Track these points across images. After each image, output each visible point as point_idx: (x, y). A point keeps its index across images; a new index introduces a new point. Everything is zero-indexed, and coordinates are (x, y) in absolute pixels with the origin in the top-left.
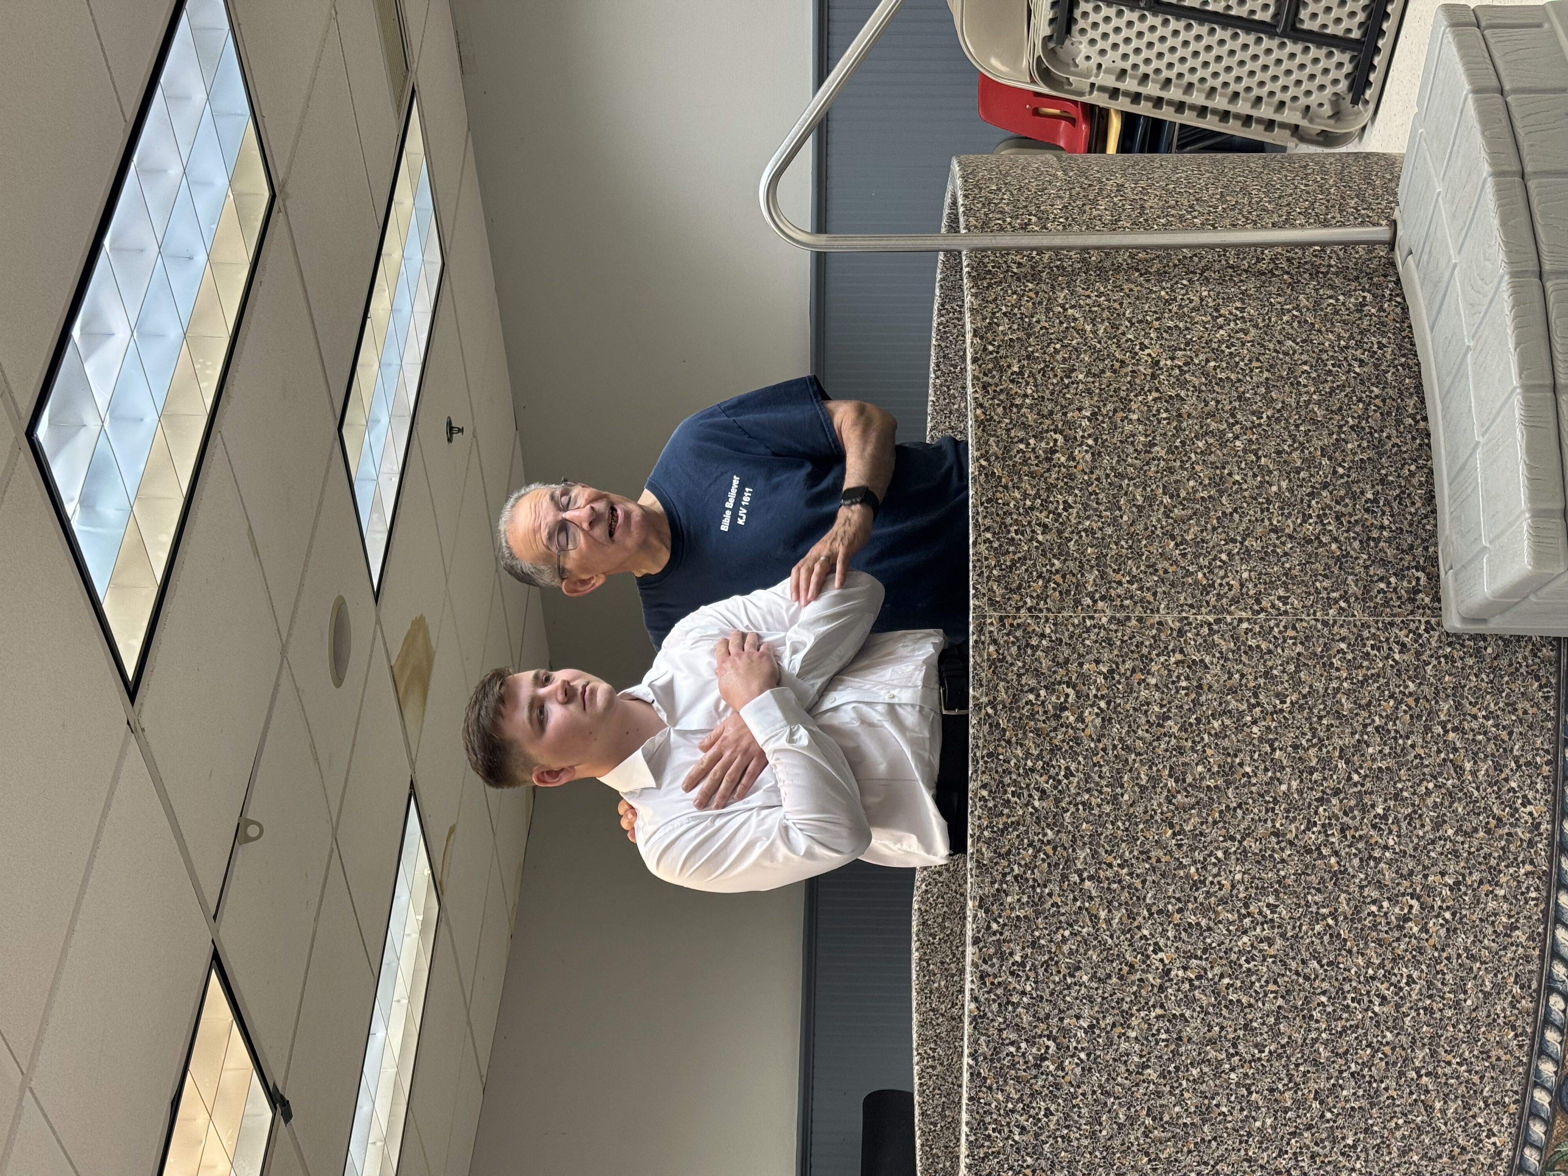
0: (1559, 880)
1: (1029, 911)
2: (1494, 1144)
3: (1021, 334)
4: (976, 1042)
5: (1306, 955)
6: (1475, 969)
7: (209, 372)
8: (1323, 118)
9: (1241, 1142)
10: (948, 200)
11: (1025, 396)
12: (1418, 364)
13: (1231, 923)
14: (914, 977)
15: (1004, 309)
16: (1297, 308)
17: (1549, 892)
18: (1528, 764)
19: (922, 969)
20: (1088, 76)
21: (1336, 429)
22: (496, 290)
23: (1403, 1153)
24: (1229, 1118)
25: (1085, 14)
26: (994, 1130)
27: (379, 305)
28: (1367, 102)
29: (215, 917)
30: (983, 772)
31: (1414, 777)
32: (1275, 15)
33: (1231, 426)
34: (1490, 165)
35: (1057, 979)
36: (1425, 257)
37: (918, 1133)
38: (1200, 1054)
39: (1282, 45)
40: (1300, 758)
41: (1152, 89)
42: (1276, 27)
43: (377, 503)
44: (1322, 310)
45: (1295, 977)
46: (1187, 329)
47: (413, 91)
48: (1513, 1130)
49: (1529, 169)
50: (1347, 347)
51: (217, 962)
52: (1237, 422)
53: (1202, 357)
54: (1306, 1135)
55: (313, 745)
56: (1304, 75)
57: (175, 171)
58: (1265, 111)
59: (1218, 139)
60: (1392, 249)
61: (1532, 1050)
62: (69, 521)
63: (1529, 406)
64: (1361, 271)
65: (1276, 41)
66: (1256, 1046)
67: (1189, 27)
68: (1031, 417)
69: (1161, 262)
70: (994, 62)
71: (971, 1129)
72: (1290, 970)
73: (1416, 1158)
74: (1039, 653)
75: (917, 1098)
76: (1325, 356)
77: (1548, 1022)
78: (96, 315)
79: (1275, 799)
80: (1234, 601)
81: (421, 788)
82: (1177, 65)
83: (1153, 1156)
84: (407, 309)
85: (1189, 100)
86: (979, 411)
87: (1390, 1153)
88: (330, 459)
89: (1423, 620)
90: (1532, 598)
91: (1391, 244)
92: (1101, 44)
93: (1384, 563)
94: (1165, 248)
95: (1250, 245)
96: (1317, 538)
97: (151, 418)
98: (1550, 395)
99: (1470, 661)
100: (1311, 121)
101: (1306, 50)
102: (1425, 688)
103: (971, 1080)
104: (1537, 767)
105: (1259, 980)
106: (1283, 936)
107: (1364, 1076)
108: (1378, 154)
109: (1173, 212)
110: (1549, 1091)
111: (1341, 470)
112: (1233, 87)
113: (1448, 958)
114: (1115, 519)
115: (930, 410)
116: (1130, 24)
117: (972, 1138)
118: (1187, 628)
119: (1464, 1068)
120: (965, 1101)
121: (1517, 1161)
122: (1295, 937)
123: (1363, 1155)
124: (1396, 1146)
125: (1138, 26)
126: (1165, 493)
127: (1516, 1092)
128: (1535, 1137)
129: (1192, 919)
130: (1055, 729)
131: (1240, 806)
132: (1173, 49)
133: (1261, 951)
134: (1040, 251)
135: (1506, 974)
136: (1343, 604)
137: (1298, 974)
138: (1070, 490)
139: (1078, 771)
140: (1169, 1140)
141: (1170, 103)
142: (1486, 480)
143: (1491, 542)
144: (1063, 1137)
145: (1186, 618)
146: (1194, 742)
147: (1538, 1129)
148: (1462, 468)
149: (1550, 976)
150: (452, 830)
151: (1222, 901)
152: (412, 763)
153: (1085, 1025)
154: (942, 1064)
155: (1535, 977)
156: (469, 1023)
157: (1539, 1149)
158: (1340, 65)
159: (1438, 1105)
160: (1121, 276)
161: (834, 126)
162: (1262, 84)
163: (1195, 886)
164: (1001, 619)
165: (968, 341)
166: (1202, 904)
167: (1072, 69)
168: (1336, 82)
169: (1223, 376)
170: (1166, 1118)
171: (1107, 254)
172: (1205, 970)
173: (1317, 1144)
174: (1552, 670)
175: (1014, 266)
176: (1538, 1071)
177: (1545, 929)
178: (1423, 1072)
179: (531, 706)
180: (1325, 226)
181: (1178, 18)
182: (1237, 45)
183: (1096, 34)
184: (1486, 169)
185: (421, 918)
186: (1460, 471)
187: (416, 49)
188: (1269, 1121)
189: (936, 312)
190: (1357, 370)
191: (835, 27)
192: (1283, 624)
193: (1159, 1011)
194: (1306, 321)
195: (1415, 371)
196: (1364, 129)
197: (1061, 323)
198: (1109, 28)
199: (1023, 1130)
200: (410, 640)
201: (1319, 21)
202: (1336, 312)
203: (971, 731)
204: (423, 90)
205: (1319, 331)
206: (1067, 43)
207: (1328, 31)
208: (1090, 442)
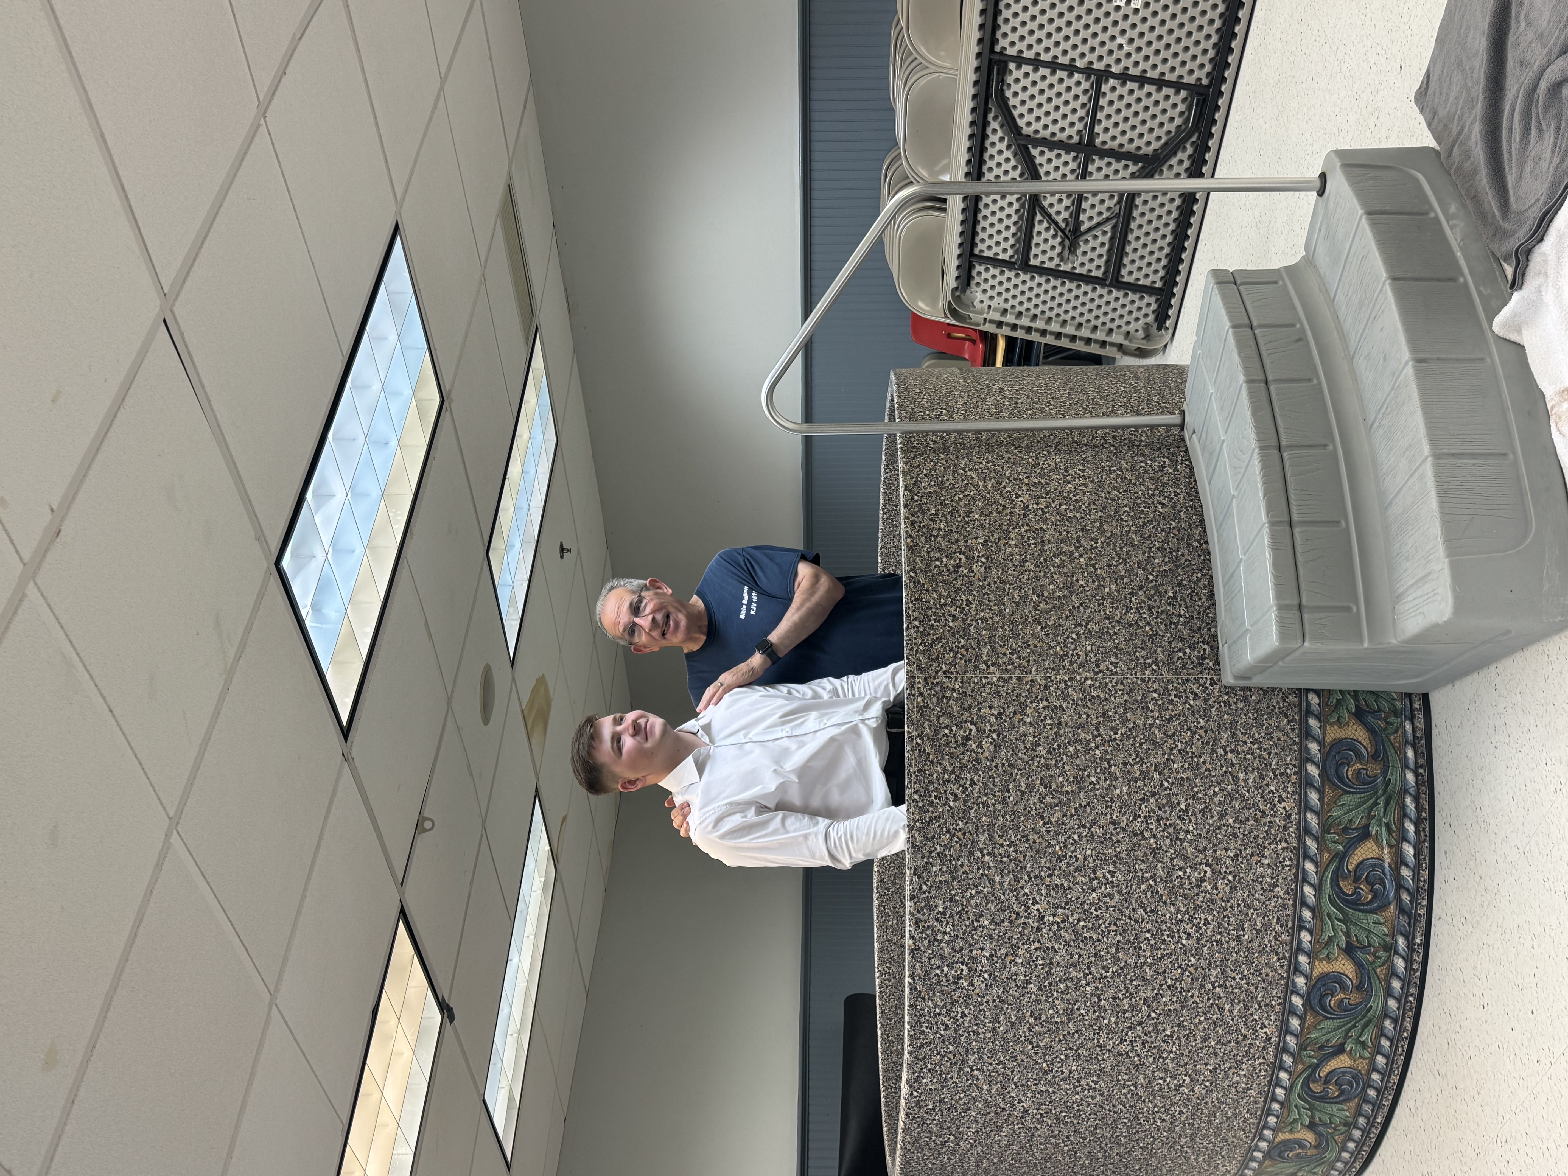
0: (1305, 853)
1: (947, 877)
2: (1266, 1033)
3: (936, 488)
4: (914, 967)
5: (1135, 906)
6: (1250, 914)
7: (399, 518)
8: (1137, 339)
9: (1094, 1034)
10: (889, 398)
11: (940, 529)
12: (1201, 506)
13: (1084, 884)
14: (875, 918)
15: (925, 471)
16: (1120, 469)
17: (1298, 861)
18: (1282, 774)
19: (881, 912)
20: (981, 313)
21: (1147, 550)
22: (593, 456)
23: (1204, 1040)
24: (1086, 1018)
25: (979, 273)
26: (927, 1028)
27: (514, 470)
28: (1167, 329)
29: (402, 884)
30: (915, 783)
31: (1205, 783)
32: (1105, 273)
33: (1077, 548)
34: (1244, 375)
35: (967, 923)
36: (1204, 435)
37: (879, 1026)
38: (1065, 974)
39: (1110, 292)
40: (1128, 772)
41: (1025, 321)
42: (1106, 280)
43: (513, 600)
44: (1136, 470)
45: (1128, 921)
46: (1047, 484)
47: (537, 329)
48: (1278, 1023)
49: (1270, 377)
50: (1154, 495)
51: (403, 913)
52: (1081, 546)
53: (1057, 502)
54: (1138, 1028)
55: (469, 766)
56: (1125, 311)
57: (376, 387)
58: (1100, 335)
59: (1070, 352)
60: (1182, 429)
61: (1290, 968)
62: (304, 621)
63: (1274, 536)
64: (1162, 444)
65: (1106, 290)
66: (1103, 968)
67: (1048, 281)
68: (944, 544)
69: (1029, 439)
70: (921, 304)
71: (912, 1027)
72: (1125, 916)
73: (1213, 1043)
74: (951, 702)
75: (878, 1001)
76: (1139, 501)
77: (1300, 949)
78: (323, 482)
79: (1112, 799)
80: (1081, 666)
81: (543, 792)
82: (1041, 306)
83: (1035, 1044)
84: (533, 471)
85: (1049, 328)
86: (909, 540)
87: (1195, 1040)
88: (481, 572)
89: (1208, 677)
90: (1280, 663)
91: (1182, 426)
92: (990, 293)
93: (1181, 639)
94: (1032, 430)
95: (1087, 428)
96: (1136, 623)
97: (360, 549)
98: (1288, 528)
99: (1241, 705)
100: (1130, 341)
101: (1126, 295)
102: (1211, 723)
103: (911, 993)
104: (1288, 776)
105: (1104, 923)
106: (1120, 892)
107: (1177, 988)
108: (1173, 365)
109: (1036, 406)
110: (1302, 997)
111: (1151, 577)
112: (1078, 320)
113: (1231, 907)
114: (1001, 611)
115: (880, 535)
116: (1009, 279)
117: (912, 1033)
118: (1050, 684)
119: (1244, 981)
120: (907, 1008)
121: (1281, 1044)
122: (1128, 893)
123: (1177, 1042)
124: (1200, 1035)
125: (1014, 281)
126: (1034, 594)
127: (1279, 998)
128: (1293, 1028)
129: (1058, 882)
130: (963, 753)
131: (1088, 804)
132: (1038, 296)
133: (1105, 903)
134: (949, 433)
135: (1271, 917)
136: (1155, 667)
137: (1130, 918)
138: (970, 592)
139: (979, 781)
140: (1046, 1033)
141: (1037, 330)
142: (1247, 584)
143: (1251, 626)
144: (974, 1032)
145: (1050, 677)
146: (1056, 761)
147: (1295, 1023)
148: (1232, 576)
149: (1300, 918)
150: (564, 819)
151: (1078, 869)
152: (537, 775)
153: (987, 955)
154: (894, 978)
155: (1290, 919)
156: (576, 950)
157: (1296, 1036)
158: (1149, 305)
159: (1227, 1007)
160: (1003, 449)
161: (816, 346)
162: (1097, 317)
163: (1060, 859)
164: (926, 679)
165: (901, 493)
166: (1064, 871)
167: (972, 309)
168: (1146, 315)
169: (1071, 515)
170: (1044, 1018)
171: (993, 435)
172: (1068, 916)
173: (1146, 1035)
174: (1296, 710)
175: (931, 443)
176: (1294, 983)
177: (1297, 886)
178: (1217, 984)
179: (613, 738)
180: (1138, 415)
181: (1041, 275)
182: (1080, 292)
183: (987, 286)
184: (1242, 378)
185: (543, 879)
186: (1231, 577)
187: (538, 301)
188: (1113, 1020)
189: (883, 471)
190: (1161, 510)
191: (816, 282)
192: (1114, 681)
193: (1037, 945)
194: (1126, 478)
195: (1199, 510)
196: (1166, 346)
197: (963, 480)
198: (995, 282)
199: (947, 1027)
200: (535, 691)
201: (1134, 276)
202: (1146, 472)
203: (906, 755)
204: (543, 328)
205: (1135, 484)
206: (968, 292)
207: (1140, 283)
208: (983, 560)
